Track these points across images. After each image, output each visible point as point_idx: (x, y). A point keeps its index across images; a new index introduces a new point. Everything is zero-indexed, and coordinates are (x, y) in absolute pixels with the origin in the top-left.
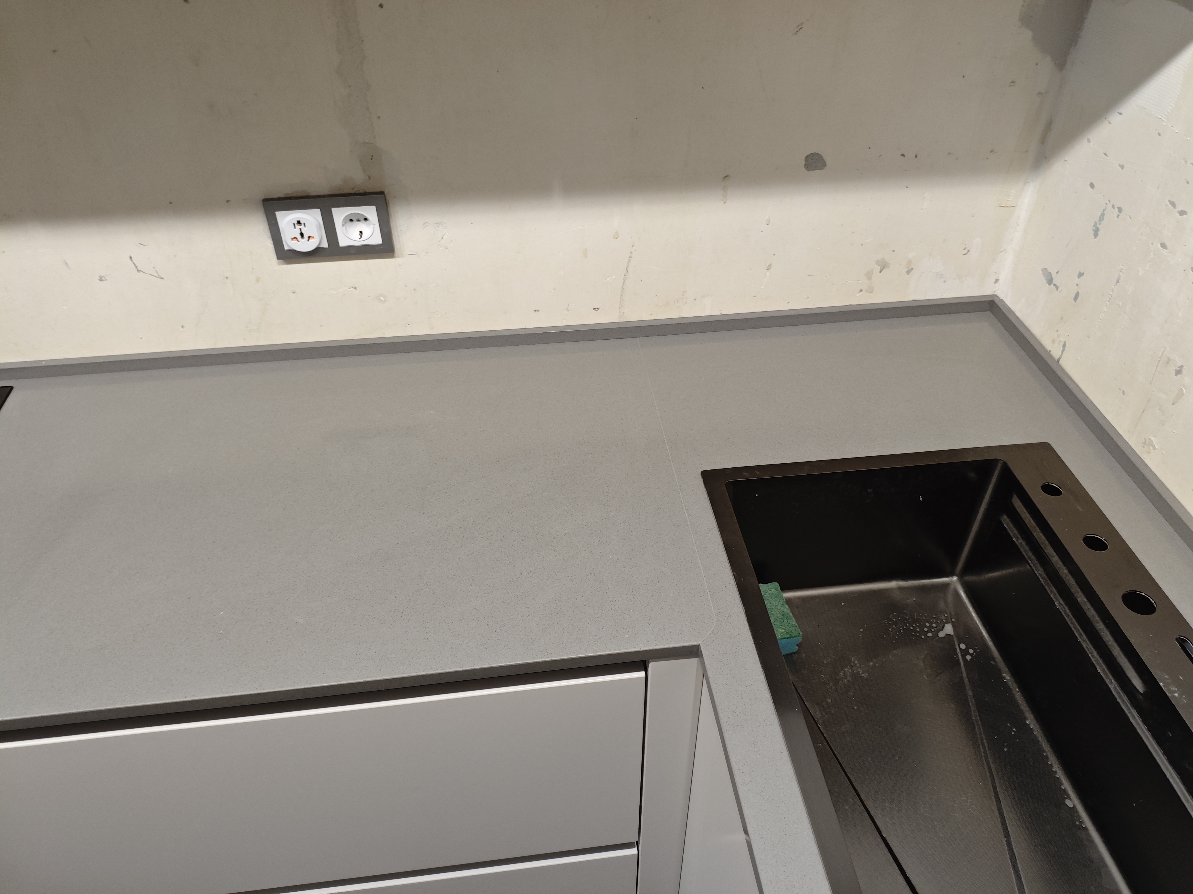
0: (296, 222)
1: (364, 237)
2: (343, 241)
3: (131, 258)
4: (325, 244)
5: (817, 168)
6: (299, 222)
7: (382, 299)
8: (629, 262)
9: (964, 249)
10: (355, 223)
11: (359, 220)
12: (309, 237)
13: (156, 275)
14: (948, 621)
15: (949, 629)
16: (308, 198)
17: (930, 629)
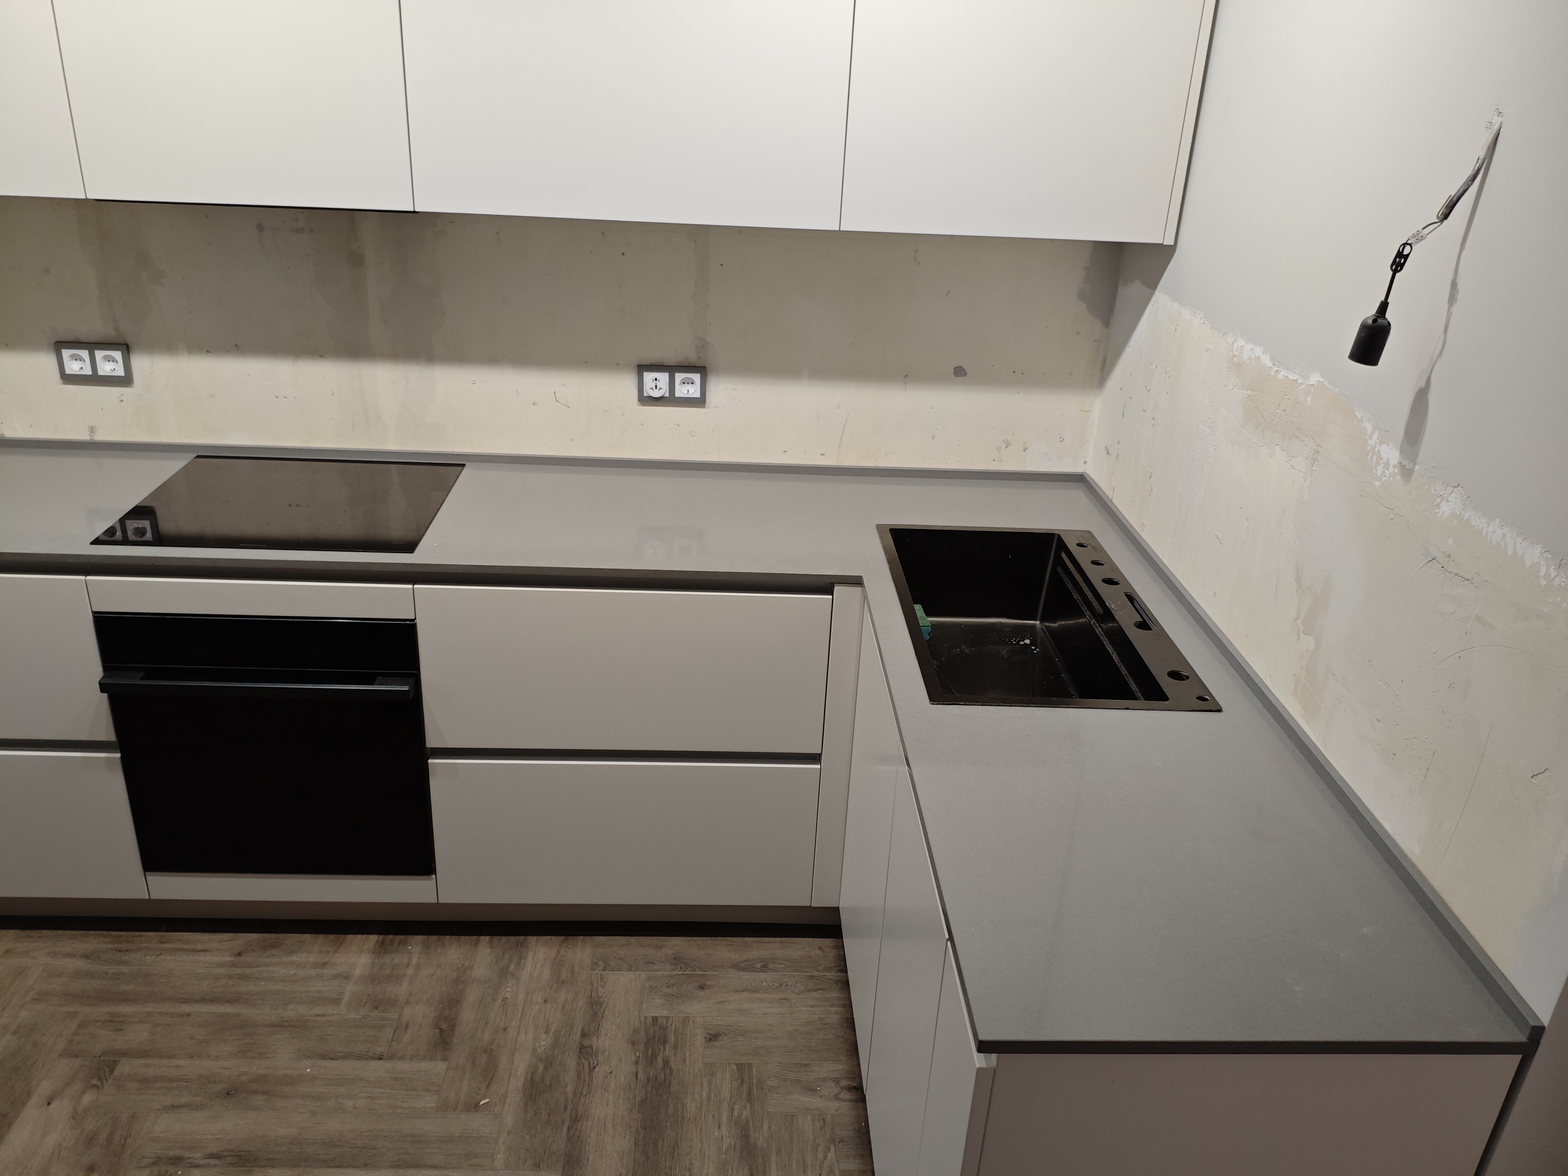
0: (654, 379)
1: (690, 393)
2: (678, 394)
3: (555, 392)
4: (667, 395)
5: (961, 375)
6: (656, 379)
7: (693, 434)
8: (845, 424)
9: (1061, 438)
10: (686, 384)
11: (688, 383)
12: (660, 389)
13: (566, 404)
14: (1027, 638)
15: (1027, 641)
16: (663, 366)
17: (1015, 641)
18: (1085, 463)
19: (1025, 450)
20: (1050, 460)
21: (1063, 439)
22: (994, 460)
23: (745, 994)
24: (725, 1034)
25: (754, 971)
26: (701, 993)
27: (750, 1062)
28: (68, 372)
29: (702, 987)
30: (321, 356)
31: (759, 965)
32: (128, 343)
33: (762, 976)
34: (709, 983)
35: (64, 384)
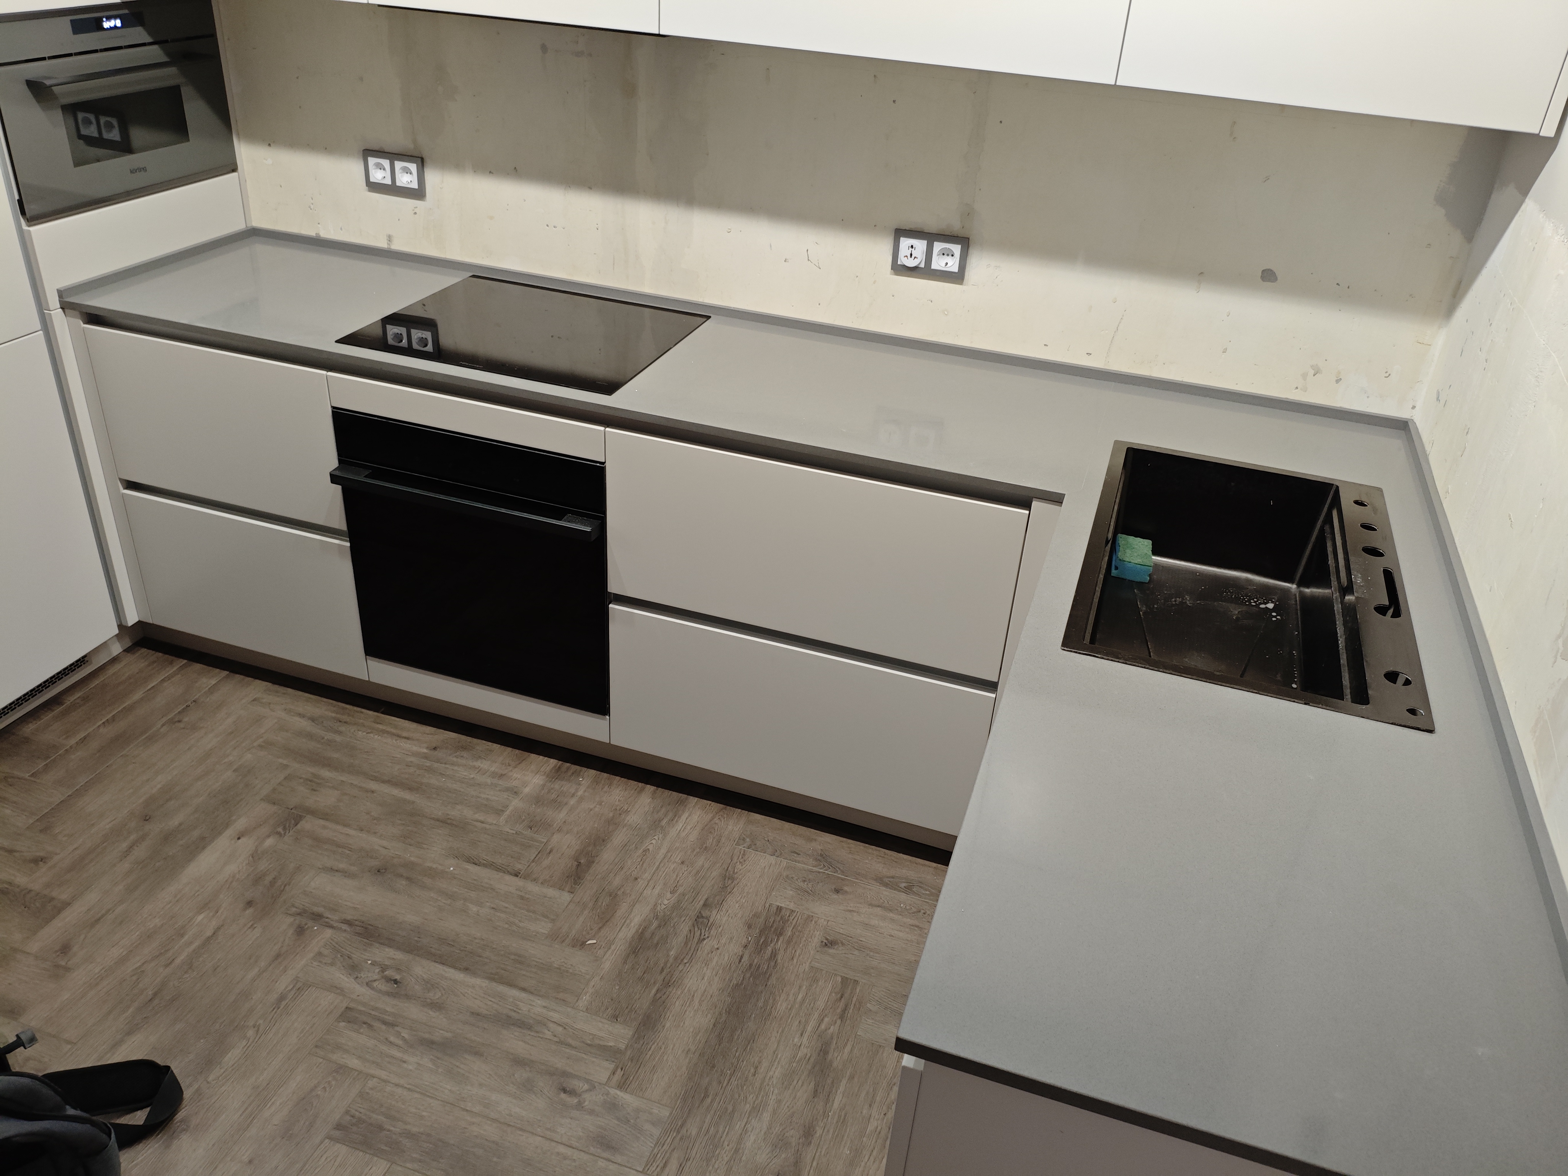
0: (910, 246)
1: (948, 265)
2: (935, 266)
3: (807, 250)
4: (922, 265)
5: (1269, 281)
6: (912, 247)
7: (946, 313)
8: (1120, 323)
9: (1386, 372)
10: (945, 256)
11: (948, 255)
12: (915, 257)
13: (817, 265)
14: (1272, 602)
15: (1271, 606)
16: (923, 232)
17: (1255, 602)
18: (1414, 407)
19: (1338, 381)
20: (1368, 397)
21: (1390, 375)
22: (1297, 388)
23: (878, 911)
24: (843, 944)
25: (895, 889)
26: (835, 896)
27: (856, 979)
28: (372, 180)
29: (837, 891)
30: (590, 188)
31: (903, 885)
32: (424, 156)
33: (903, 896)
34: (846, 888)
35: (369, 191)
